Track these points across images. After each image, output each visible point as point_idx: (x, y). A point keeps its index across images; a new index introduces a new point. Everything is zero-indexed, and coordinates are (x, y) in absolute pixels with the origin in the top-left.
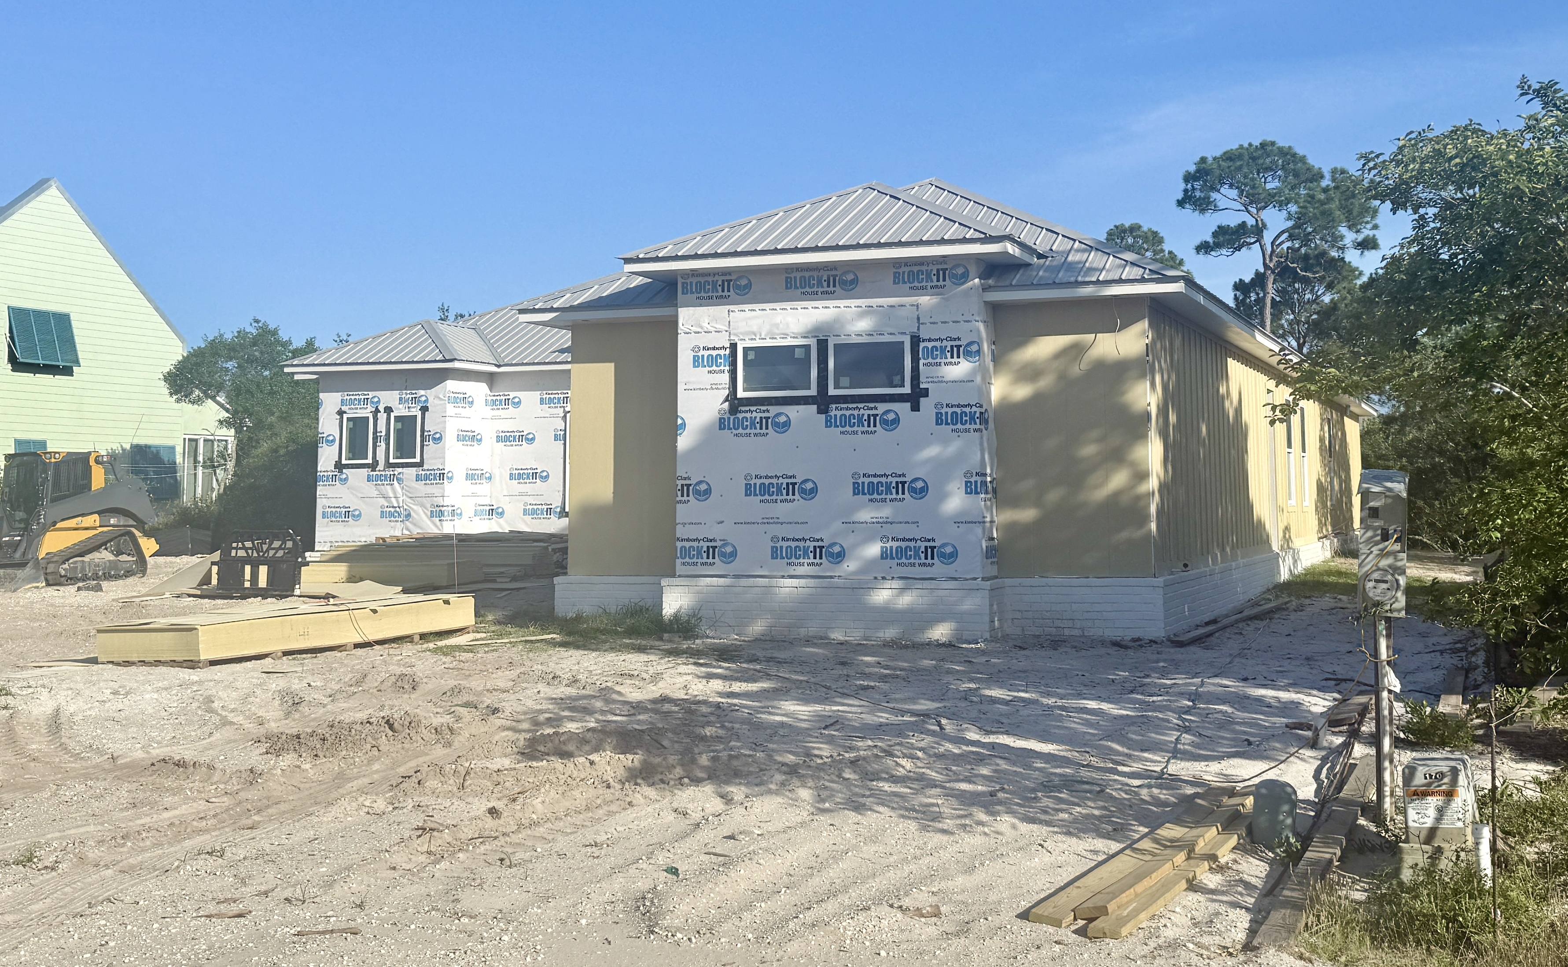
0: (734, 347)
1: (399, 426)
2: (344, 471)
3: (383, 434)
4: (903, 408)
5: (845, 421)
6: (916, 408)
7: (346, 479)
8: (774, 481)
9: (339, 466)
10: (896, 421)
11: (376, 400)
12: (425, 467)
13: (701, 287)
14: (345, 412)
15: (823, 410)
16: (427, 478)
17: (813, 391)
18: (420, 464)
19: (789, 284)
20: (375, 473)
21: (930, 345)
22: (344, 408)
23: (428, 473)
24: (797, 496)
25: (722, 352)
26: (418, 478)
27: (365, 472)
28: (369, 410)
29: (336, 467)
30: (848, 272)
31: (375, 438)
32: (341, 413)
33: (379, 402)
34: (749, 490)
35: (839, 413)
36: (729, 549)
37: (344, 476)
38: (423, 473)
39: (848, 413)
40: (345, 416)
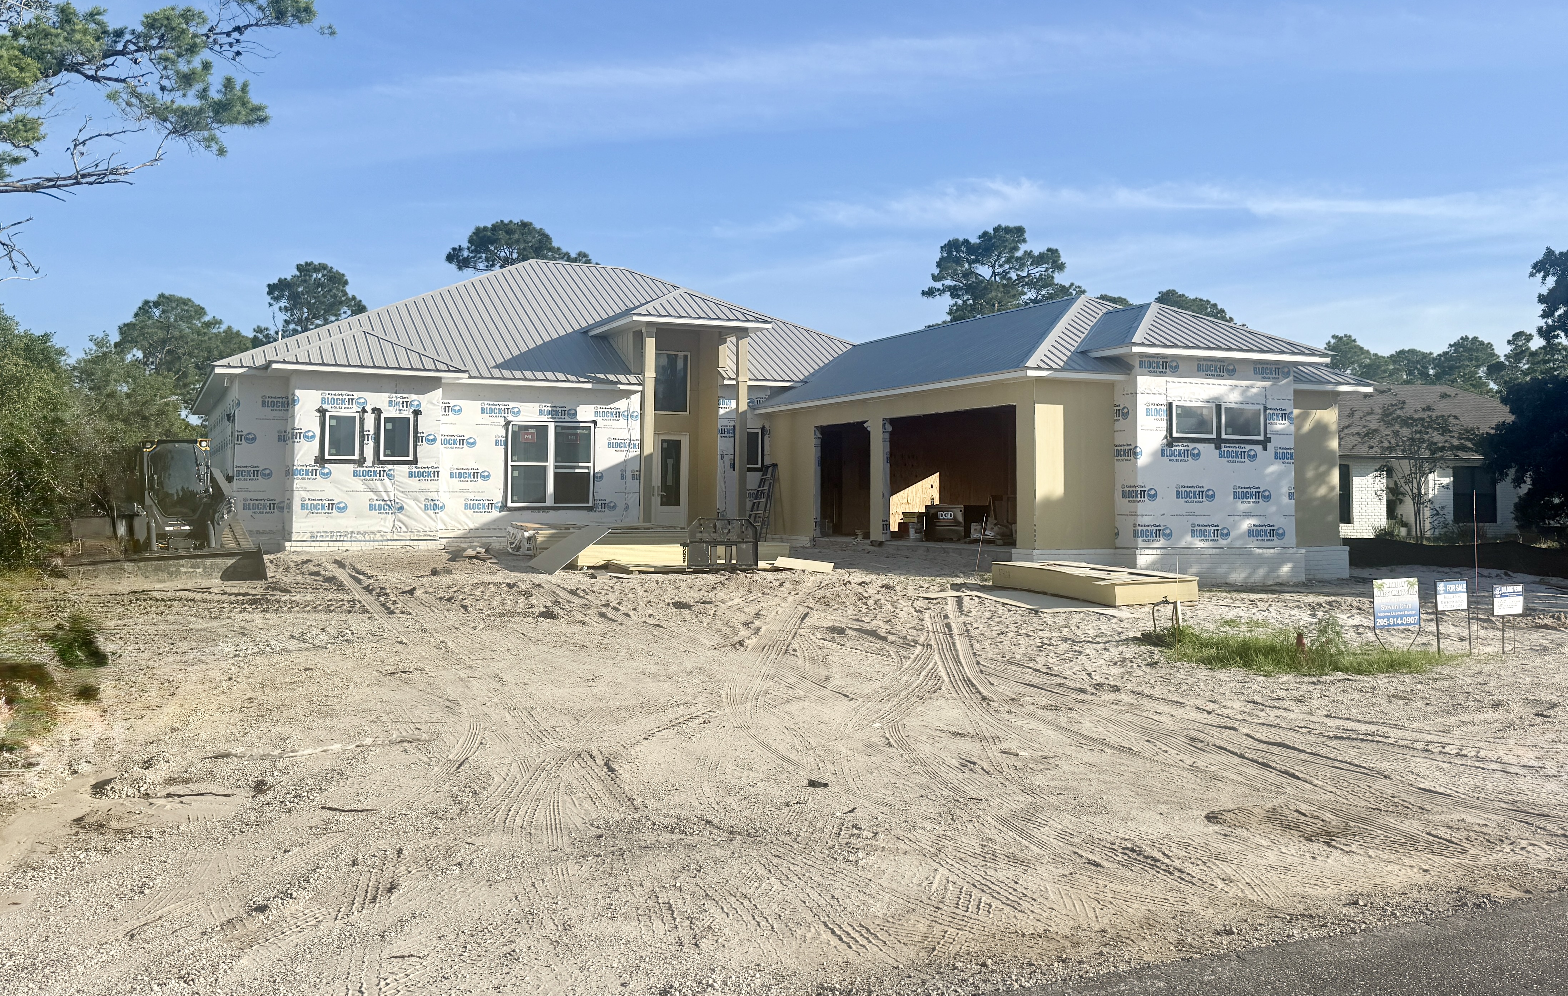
0: (1170, 404)
1: (389, 426)
2: (326, 465)
3: (372, 432)
4: (1258, 448)
5: (1229, 455)
6: (1265, 449)
7: (329, 474)
8: (1192, 489)
9: (321, 460)
10: (1255, 456)
11: (362, 401)
12: (419, 465)
13: (1150, 365)
14: (327, 410)
15: (1218, 447)
16: (421, 474)
17: (1214, 436)
18: (415, 462)
19: (1200, 369)
20: (362, 469)
21: (1271, 412)
22: (325, 406)
23: (422, 470)
24: (1204, 499)
25: (1162, 407)
26: (411, 475)
27: (351, 467)
28: (354, 410)
29: (316, 461)
30: (1229, 364)
31: (362, 437)
32: (322, 412)
33: (366, 402)
34: (1179, 495)
35: (1226, 449)
36: (1168, 531)
37: (326, 471)
38: (417, 470)
39: (1230, 450)
40: (328, 415)
